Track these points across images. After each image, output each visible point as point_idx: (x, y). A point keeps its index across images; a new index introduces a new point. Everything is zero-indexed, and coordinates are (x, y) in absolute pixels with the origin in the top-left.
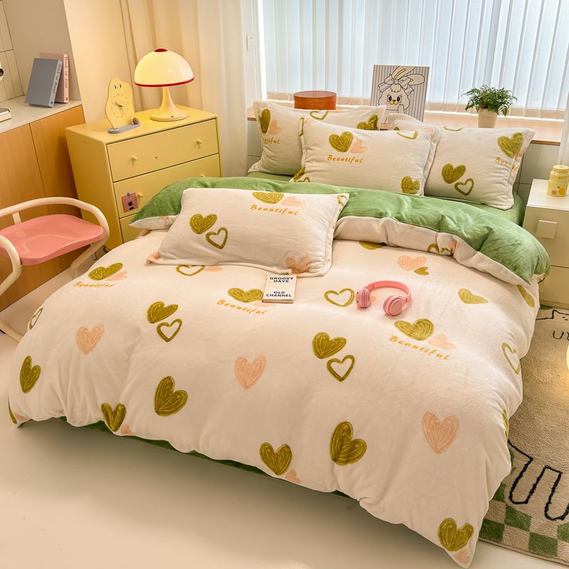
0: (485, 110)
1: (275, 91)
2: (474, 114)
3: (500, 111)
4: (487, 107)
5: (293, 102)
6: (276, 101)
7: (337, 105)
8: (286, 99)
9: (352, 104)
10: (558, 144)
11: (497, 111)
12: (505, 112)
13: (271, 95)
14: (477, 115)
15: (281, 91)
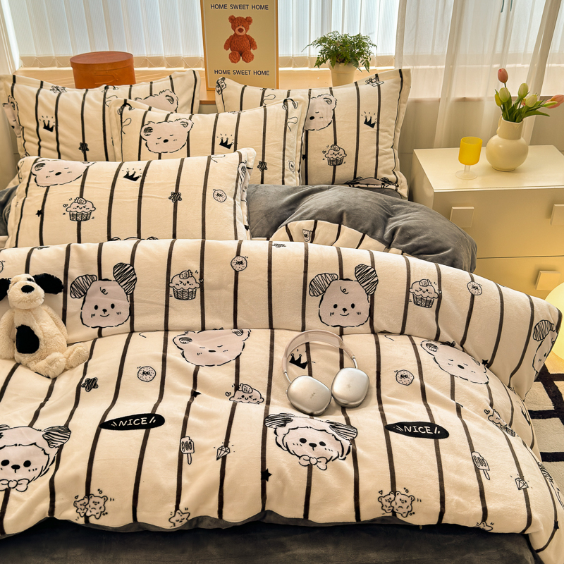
0: (341, 65)
1: (34, 53)
3: (360, 64)
4: (343, 61)
6: (38, 69)
11: (357, 65)
13: (26, 61)
14: (329, 69)
15: (42, 54)
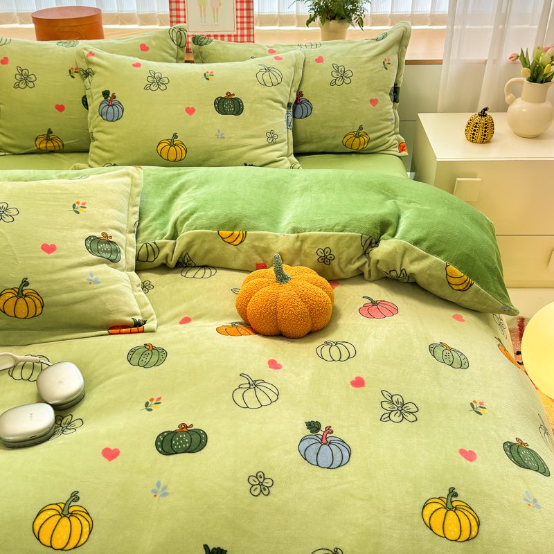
0: (332, 22)
2: (316, 27)
5: (33, 26)
7: (104, 26)
8: (14, 22)
9: (122, 23)
10: (439, 62)
11: (350, 22)
12: (361, 24)
14: (319, 28)
